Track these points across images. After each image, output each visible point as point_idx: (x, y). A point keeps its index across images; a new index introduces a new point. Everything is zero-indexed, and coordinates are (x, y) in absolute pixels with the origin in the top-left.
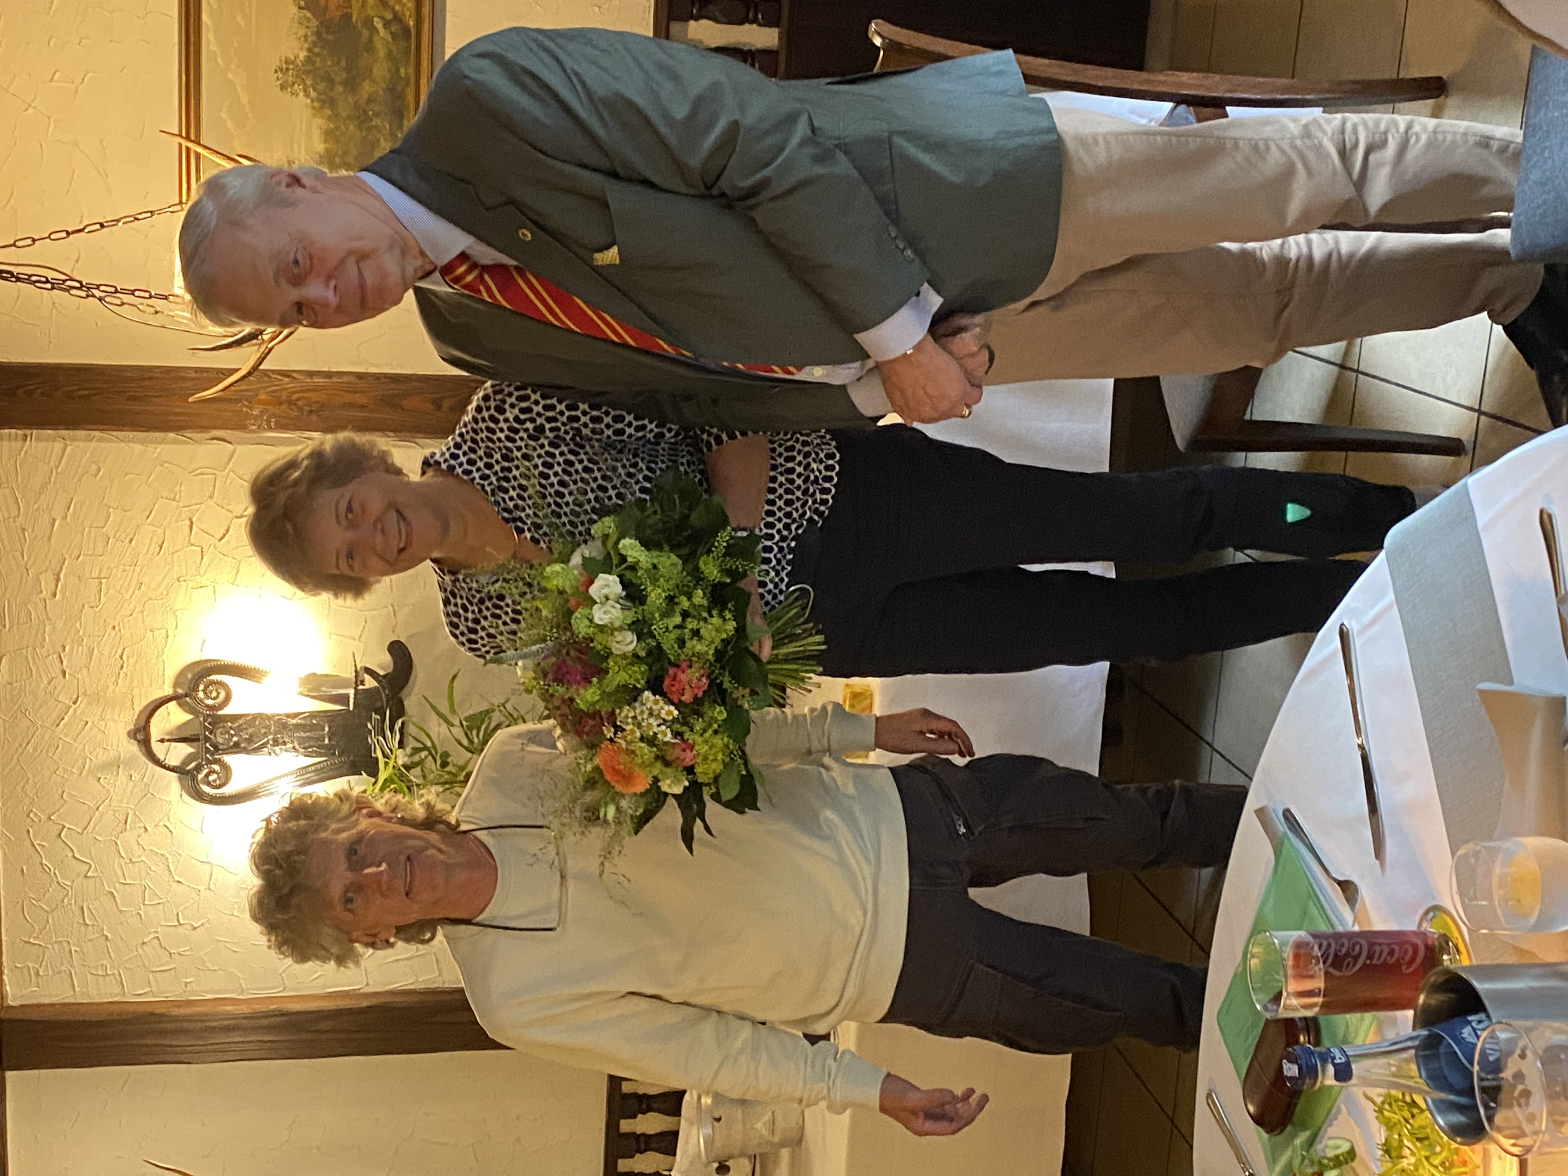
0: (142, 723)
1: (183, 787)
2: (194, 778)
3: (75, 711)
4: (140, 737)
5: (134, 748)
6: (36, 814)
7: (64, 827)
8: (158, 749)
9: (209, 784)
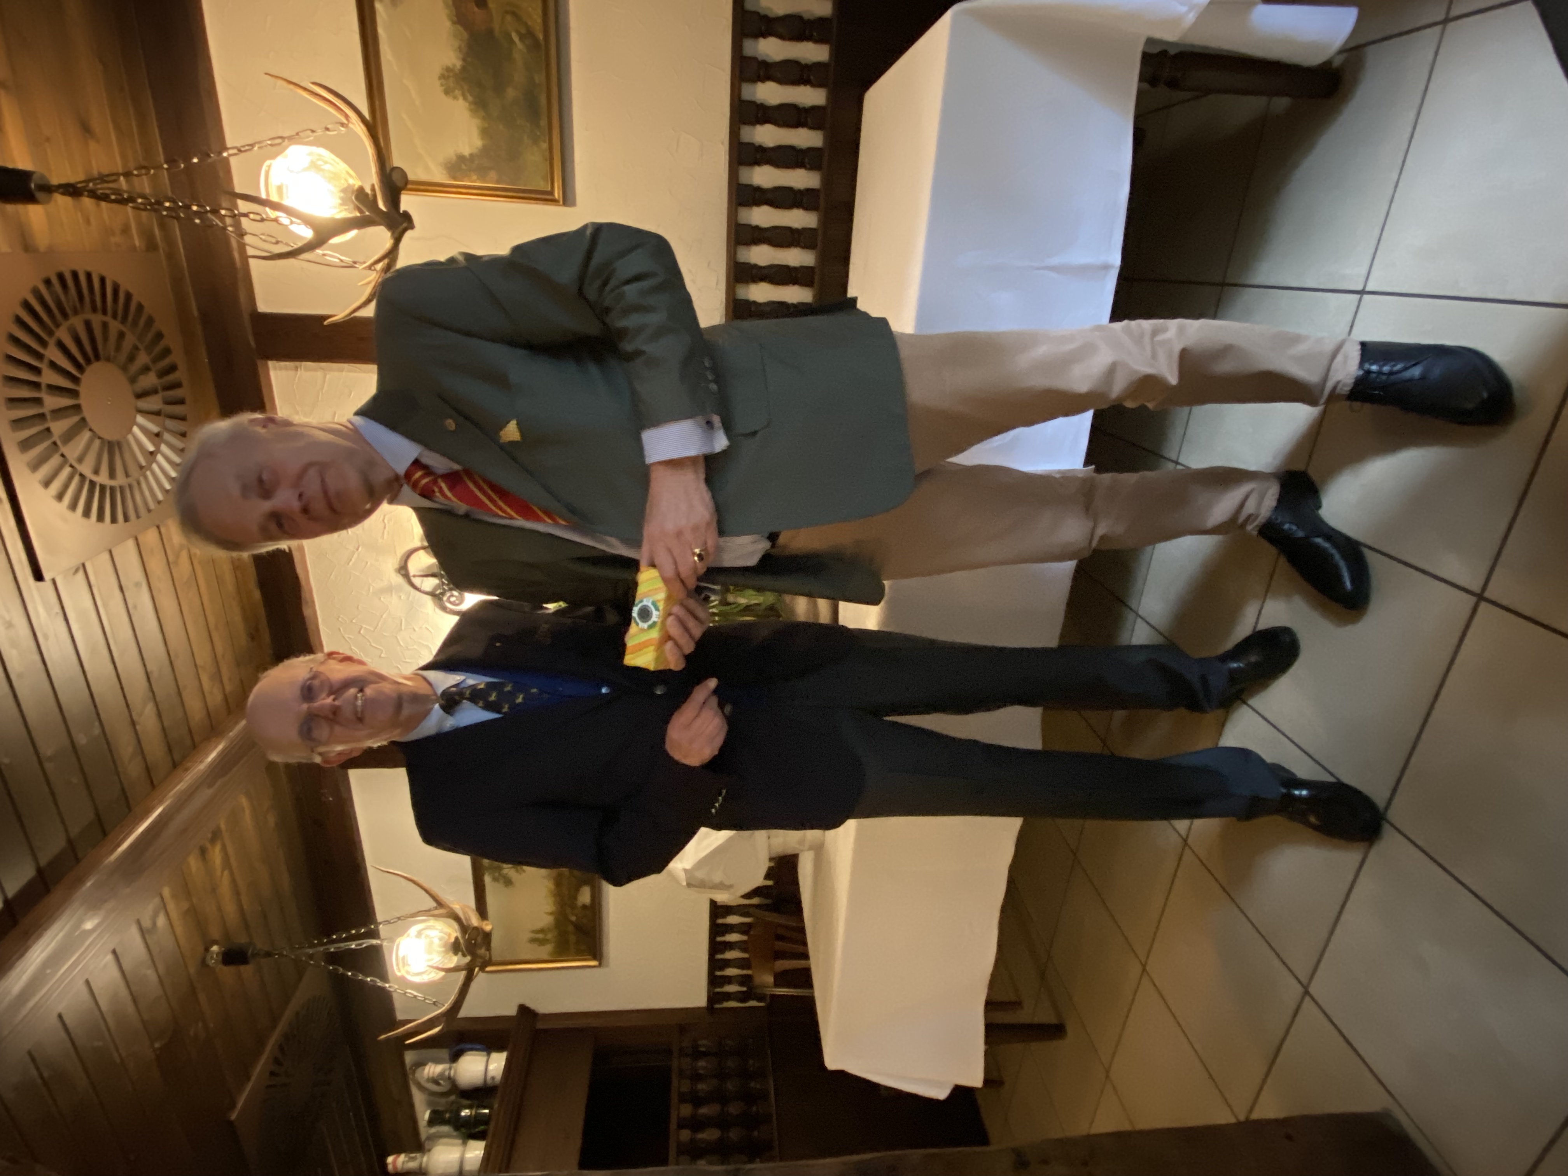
0: (403, 564)
1: (435, 605)
2: (441, 599)
3: (358, 555)
4: (403, 572)
5: (399, 580)
6: (342, 618)
7: (361, 628)
8: (417, 581)
9: (451, 603)
